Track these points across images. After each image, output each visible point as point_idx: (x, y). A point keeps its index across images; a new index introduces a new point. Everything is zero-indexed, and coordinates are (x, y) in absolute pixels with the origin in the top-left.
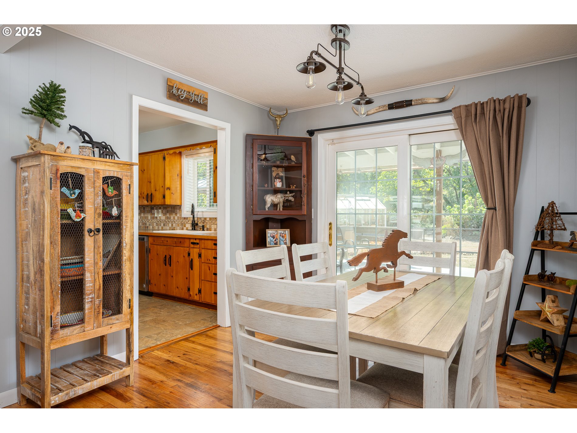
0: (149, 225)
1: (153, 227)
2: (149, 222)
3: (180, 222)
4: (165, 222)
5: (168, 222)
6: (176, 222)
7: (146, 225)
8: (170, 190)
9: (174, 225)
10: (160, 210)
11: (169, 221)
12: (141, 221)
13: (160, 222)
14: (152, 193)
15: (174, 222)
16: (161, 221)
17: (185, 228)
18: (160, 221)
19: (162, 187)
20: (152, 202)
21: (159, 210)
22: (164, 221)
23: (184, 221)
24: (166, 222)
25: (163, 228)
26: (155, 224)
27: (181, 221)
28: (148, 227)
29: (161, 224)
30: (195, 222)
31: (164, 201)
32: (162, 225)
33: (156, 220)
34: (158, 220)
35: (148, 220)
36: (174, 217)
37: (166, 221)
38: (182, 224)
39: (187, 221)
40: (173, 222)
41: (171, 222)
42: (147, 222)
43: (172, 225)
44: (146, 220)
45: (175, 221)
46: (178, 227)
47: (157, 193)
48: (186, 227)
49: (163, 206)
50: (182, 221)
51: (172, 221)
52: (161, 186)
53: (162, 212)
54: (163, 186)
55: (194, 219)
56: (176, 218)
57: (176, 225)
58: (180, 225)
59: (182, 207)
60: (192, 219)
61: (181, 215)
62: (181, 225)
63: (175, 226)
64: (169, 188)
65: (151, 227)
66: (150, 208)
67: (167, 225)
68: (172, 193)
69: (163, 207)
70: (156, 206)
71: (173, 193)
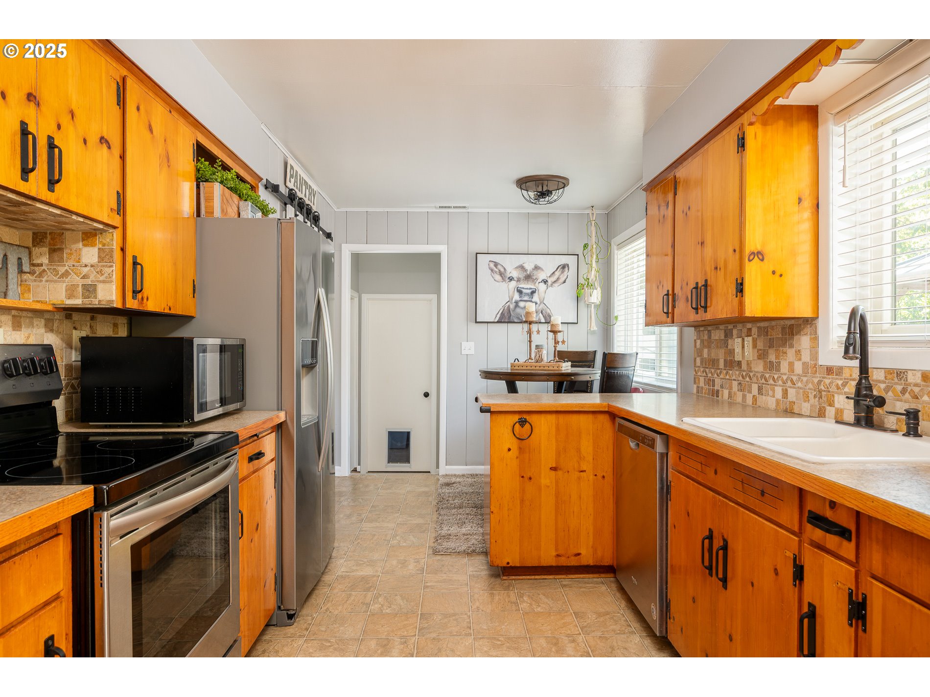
0: (722, 387)
1: (730, 396)
2: (722, 376)
3: (810, 386)
4: (763, 381)
5: (771, 382)
6: (799, 385)
7: (714, 386)
8: (762, 260)
9: (792, 393)
10: (749, 341)
11: (776, 377)
12: (703, 372)
13: (748, 379)
14: (706, 281)
15: (792, 381)
16: (751, 374)
17: (830, 411)
18: (750, 377)
19: (735, 251)
20: (706, 311)
21: (746, 339)
22: (759, 375)
23: (827, 381)
24: (766, 380)
25: (756, 400)
26: (735, 384)
27: (816, 380)
28: (718, 391)
29: (750, 387)
30: (870, 388)
31: (741, 304)
32: (755, 388)
33: (737, 373)
34: (744, 374)
35: (719, 371)
36: (791, 365)
37: (767, 376)
38: (820, 391)
39: (840, 383)
40: (789, 384)
41: (780, 382)
42: (716, 375)
43: (785, 393)
44: (713, 371)
45: (795, 378)
46: (805, 401)
47: (721, 274)
48: (837, 405)
49: (758, 325)
50: (819, 382)
51: (785, 377)
52: (731, 250)
53: (755, 346)
54: (740, 250)
55: (867, 378)
56: (798, 367)
57: (797, 393)
58: (811, 396)
59: (820, 323)
60: (856, 374)
61: (815, 356)
62: (815, 397)
63: (794, 399)
64: (759, 255)
65: (726, 393)
66: (723, 331)
67: (771, 393)
68: (774, 272)
69: (758, 327)
70: (740, 326)
71: (778, 274)
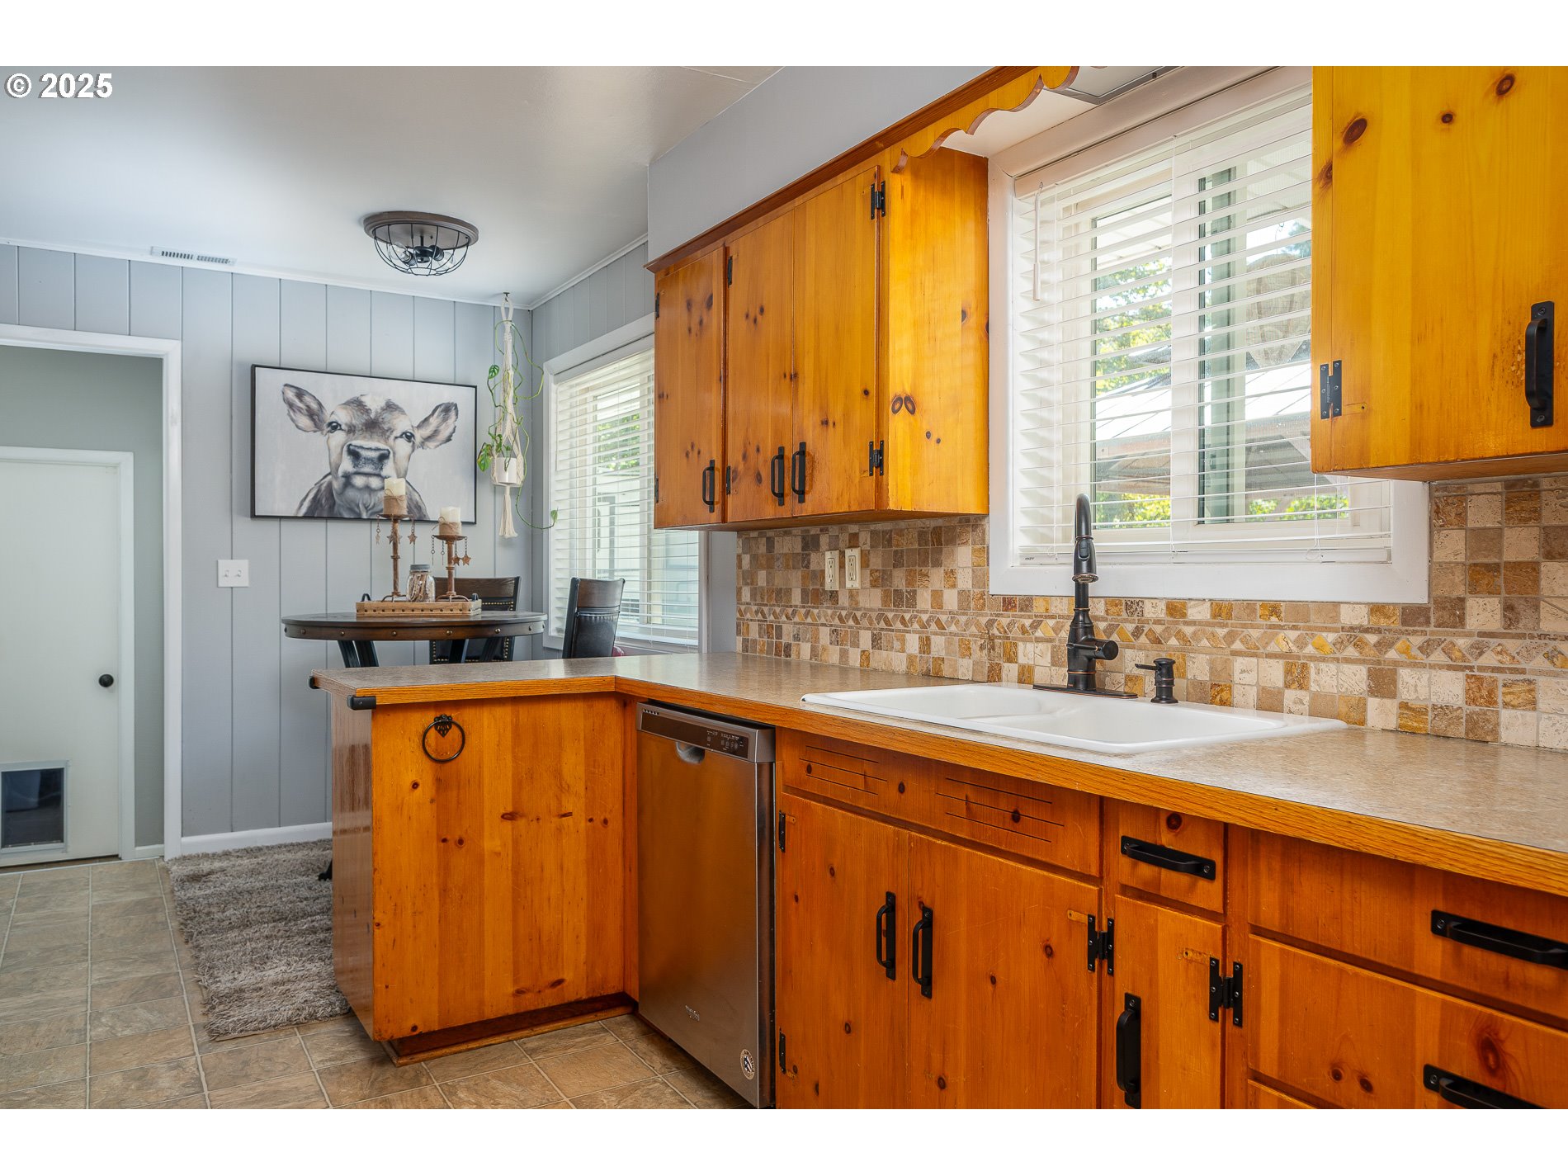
0: (797, 638)
1: (814, 653)
2: (796, 619)
3: (973, 630)
4: (882, 624)
5: (899, 626)
6: (953, 628)
7: (779, 636)
8: (912, 412)
9: (938, 644)
10: (853, 554)
11: (907, 616)
12: (757, 612)
13: (851, 622)
14: (803, 445)
15: (938, 623)
16: (859, 614)
17: (1010, 670)
18: (855, 619)
19: (866, 392)
20: (802, 501)
21: (848, 552)
22: (874, 615)
23: (1005, 621)
24: (887, 622)
25: (868, 658)
26: (825, 634)
27: (984, 620)
28: (788, 647)
29: (856, 636)
30: (1089, 629)
31: (880, 489)
32: (865, 638)
33: (830, 612)
34: (844, 613)
35: (790, 610)
36: (937, 596)
37: (890, 615)
38: (991, 639)
39: (1027, 622)
40: (934, 627)
41: (916, 626)
42: (784, 618)
43: (926, 644)
44: (778, 610)
45: (944, 618)
46: (963, 656)
47: (835, 435)
48: (1022, 660)
49: (872, 527)
50: (990, 624)
51: (925, 617)
52: (858, 391)
53: (865, 564)
54: (874, 391)
55: (1086, 613)
56: (951, 599)
57: (949, 643)
58: (975, 647)
59: (992, 526)
61: (981, 579)
62: (982, 647)
63: (943, 654)
64: (908, 403)
65: (805, 649)
66: (799, 539)
67: (897, 645)
68: (928, 435)
69: (872, 532)
70: (834, 530)
71: (934, 437)
